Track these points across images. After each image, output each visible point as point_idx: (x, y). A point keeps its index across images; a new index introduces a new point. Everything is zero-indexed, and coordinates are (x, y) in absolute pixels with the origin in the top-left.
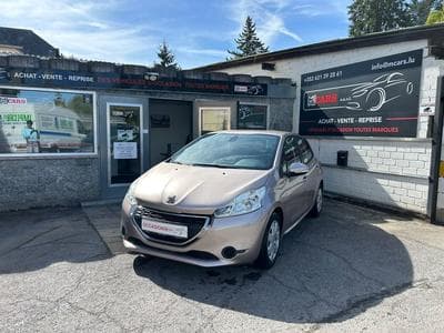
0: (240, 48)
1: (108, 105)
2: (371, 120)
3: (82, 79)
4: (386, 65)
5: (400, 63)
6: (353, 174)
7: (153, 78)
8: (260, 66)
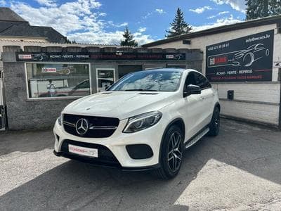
0: (173, 28)
1: (97, 69)
2: (246, 71)
3: (83, 56)
4: (253, 39)
5: (261, 38)
6: (236, 103)
7: (120, 54)
8: (182, 42)
